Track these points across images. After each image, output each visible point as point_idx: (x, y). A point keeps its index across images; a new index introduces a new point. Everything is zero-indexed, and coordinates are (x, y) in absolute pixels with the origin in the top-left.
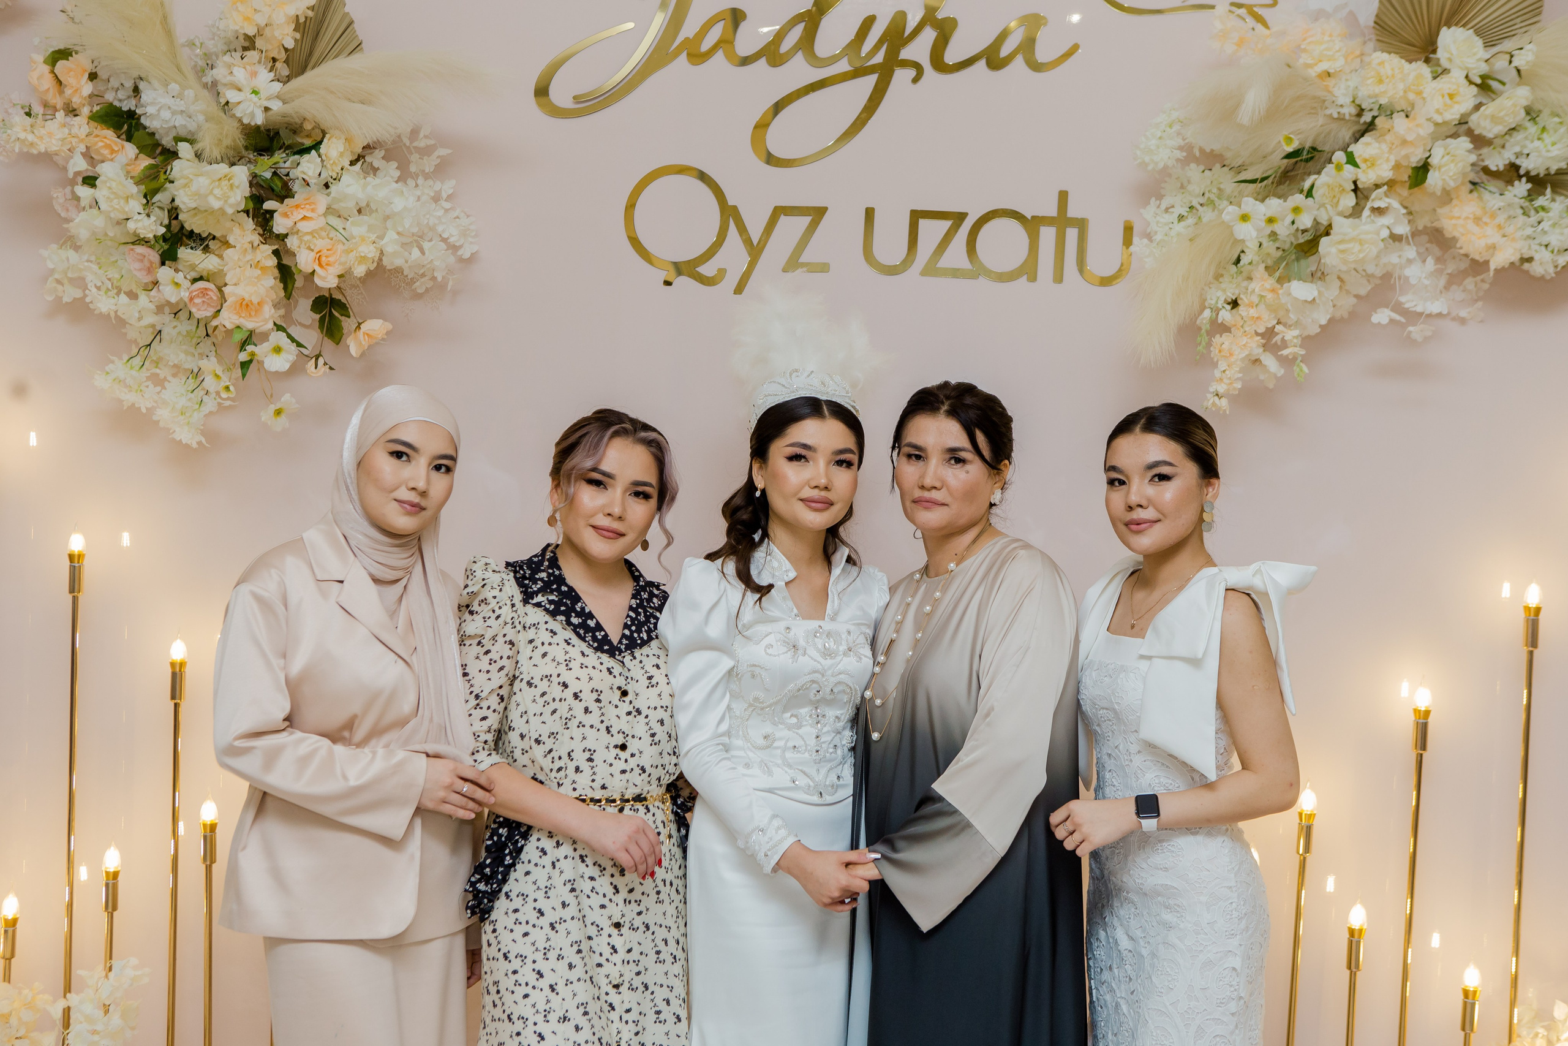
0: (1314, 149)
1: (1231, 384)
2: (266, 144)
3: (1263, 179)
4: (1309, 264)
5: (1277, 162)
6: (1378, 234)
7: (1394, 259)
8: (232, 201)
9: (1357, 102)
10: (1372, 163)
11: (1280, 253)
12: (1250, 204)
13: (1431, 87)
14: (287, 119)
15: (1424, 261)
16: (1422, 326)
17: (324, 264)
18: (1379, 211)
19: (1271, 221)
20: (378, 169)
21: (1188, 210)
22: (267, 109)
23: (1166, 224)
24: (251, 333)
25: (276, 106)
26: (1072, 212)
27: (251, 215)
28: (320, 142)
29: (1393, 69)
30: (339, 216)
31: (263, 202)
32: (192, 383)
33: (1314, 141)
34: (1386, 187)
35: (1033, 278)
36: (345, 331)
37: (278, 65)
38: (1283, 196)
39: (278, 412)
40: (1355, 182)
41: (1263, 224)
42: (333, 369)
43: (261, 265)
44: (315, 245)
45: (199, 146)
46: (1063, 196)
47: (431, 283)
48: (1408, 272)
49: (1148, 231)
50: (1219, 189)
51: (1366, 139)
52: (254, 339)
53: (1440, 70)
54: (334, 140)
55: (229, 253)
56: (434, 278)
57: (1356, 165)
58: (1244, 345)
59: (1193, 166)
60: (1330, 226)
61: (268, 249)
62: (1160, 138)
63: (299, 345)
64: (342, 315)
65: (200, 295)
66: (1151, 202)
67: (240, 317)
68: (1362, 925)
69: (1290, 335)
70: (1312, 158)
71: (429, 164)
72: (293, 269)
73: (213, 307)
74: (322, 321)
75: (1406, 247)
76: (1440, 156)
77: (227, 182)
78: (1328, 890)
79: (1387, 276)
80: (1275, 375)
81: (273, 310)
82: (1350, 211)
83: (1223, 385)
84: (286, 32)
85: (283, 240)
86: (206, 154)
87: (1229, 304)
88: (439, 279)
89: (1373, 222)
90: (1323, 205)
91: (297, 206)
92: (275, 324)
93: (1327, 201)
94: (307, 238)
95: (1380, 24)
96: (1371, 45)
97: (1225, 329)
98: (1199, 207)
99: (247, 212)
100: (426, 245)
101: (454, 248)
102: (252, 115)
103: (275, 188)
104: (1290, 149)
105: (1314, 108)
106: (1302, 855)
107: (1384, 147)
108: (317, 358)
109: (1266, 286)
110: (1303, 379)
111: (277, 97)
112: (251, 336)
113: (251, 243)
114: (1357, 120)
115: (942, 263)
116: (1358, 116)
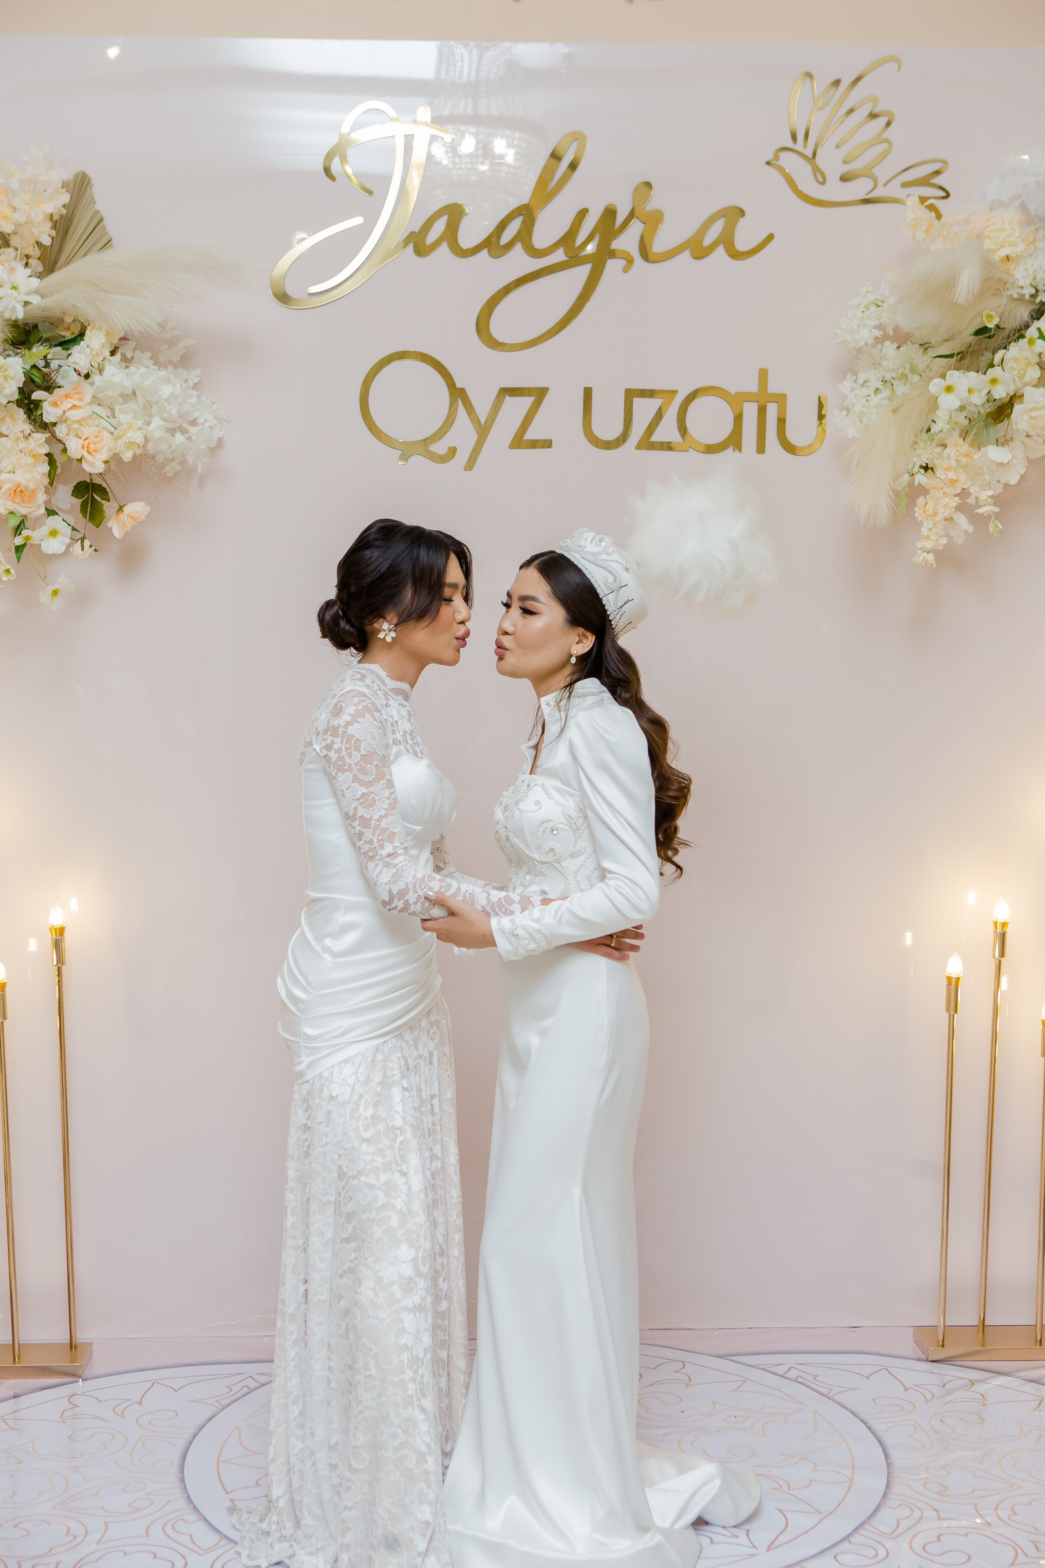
0: (997, 327)
1: (937, 540)
2: (23, 338)
3: (958, 354)
4: (997, 430)
5: (969, 339)
8: (7, 391)
9: (1034, 284)
11: (970, 422)
12: (955, 377)
14: (45, 313)
17: (91, 451)
19: (971, 391)
20: (133, 358)
21: (883, 383)
22: (26, 303)
23: (864, 397)
24: (24, 518)
25: (35, 300)
26: (773, 388)
27: (21, 406)
28: (82, 335)
30: (99, 405)
31: (31, 393)
33: (999, 320)
35: (738, 449)
36: (107, 514)
37: (31, 261)
38: (981, 372)
39: (55, 593)
41: (967, 394)
42: (97, 551)
43: (34, 452)
44: (83, 433)
46: (763, 374)
47: (179, 467)
49: (846, 404)
52: (27, 524)
54: (96, 332)
56: (183, 462)
57: (1044, 340)
59: (887, 343)
60: (1021, 395)
61: (40, 437)
62: (862, 318)
63: (74, 529)
64: (102, 499)
66: (847, 377)
67: (14, 503)
69: (983, 495)
71: (175, 354)
72: (61, 456)
74: (84, 506)
77: (2, 373)
80: (966, 532)
81: (45, 496)
82: (1038, 382)
83: (929, 541)
84: (44, 231)
85: (54, 430)
87: (921, 467)
88: (190, 463)
91: (67, 396)
92: (46, 509)
94: (75, 426)
97: (923, 491)
98: (892, 380)
99: (13, 402)
100: (193, 430)
102: (14, 309)
105: (998, 290)
106: (997, 959)
108: (83, 540)
109: (963, 452)
110: (998, 535)
111: (36, 292)
112: (22, 522)
113: (22, 432)
114: (1032, 299)
115: (656, 437)
116: (1033, 296)
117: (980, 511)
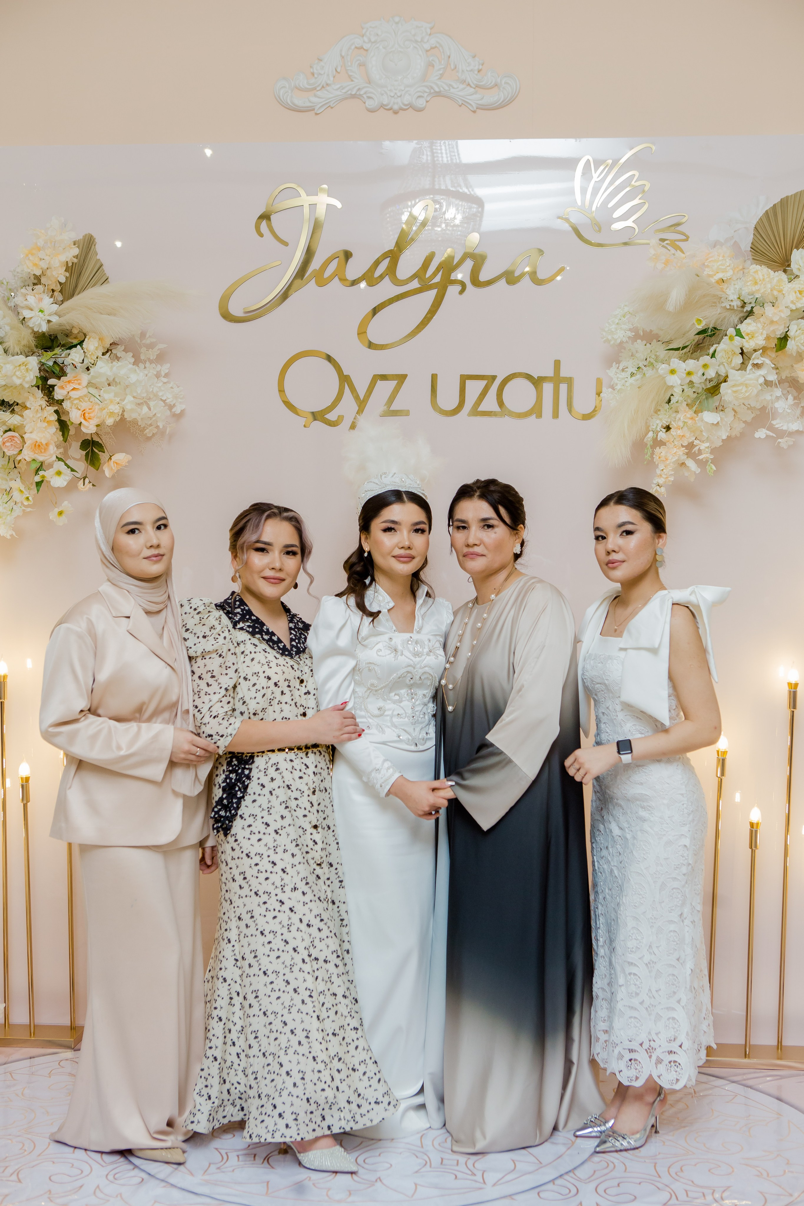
0: (715, 328)
1: (667, 478)
2: (49, 344)
3: (684, 348)
4: (715, 401)
5: (691, 337)
6: (757, 381)
7: (768, 397)
8: (28, 379)
9: (742, 298)
10: (752, 336)
11: (696, 395)
12: (676, 363)
13: (787, 287)
14: (62, 328)
15: (787, 399)
16: (787, 438)
17: (87, 418)
18: (757, 366)
19: (689, 373)
20: (121, 357)
21: (637, 369)
22: (49, 321)
23: (623, 379)
24: (42, 463)
25: (55, 319)
26: (563, 373)
27: (40, 389)
28: (83, 341)
29: (763, 276)
30: (96, 388)
31: (48, 380)
32: (6, 498)
33: (715, 323)
34: (761, 350)
35: (539, 416)
36: (102, 461)
37: (55, 293)
38: (697, 359)
39: (60, 513)
40: (742, 349)
41: (685, 375)
42: (95, 486)
43: (47, 420)
44: (81, 406)
45: (5, 345)
46: (557, 364)
47: (156, 430)
48: (777, 405)
49: (612, 383)
50: (657, 356)
51: (748, 320)
52: (44, 467)
53: (793, 277)
54: (92, 339)
55: (26, 413)
56: (158, 427)
57: (742, 337)
58: (675, 453)
59: (639, 341)
60: (727, 376)
61: (52, 409)
62: (617, 324)
63: (72, 470)
64: (99, 451)
65: (10, 441)
66: (613, 365)
67: (35, 453)
68: (758, 821)
69: (703, 446)
70: (714, 334)
71: (152, 354)
72: (68, 423)
73: (17, 448)
74: (87, 455)
75: (776, 389)
76: (795, 330)
77: (24, 367)
78: (736, 801)
79: (763, 409)
80: (695, 472)
81: (56, 448)
82: (739, 366)
83: (662, 479)
84: (60, 273)
85: (61, 405)
86: (11, 351)
87: (664, 428)
88: (161, 427)
89: (754, 373)
90: (722, 363)
91: (69, 382)
92: (57, 457)
93: (724, 361)
94: (76, 402)
95: (754, 248)
96: (749, 262)
97: (662, 443)
98: (643, 367)
99: (38, 387)
100: (152, 404)
101: (171, 407)
102: (40, 325)
103: (55, 372)
104: (700, 327)
105: (715, 303)
106: (719, 777)
107: (759, 325)
108: (84, 478)
109: (688, 416)
110: (712, 475)
111: (55, 314)
112: (42, 465)
113: (40, 406)
114: (742, 309)
115: (482, 408)
116: (743, 307)
117: (700, 457)
